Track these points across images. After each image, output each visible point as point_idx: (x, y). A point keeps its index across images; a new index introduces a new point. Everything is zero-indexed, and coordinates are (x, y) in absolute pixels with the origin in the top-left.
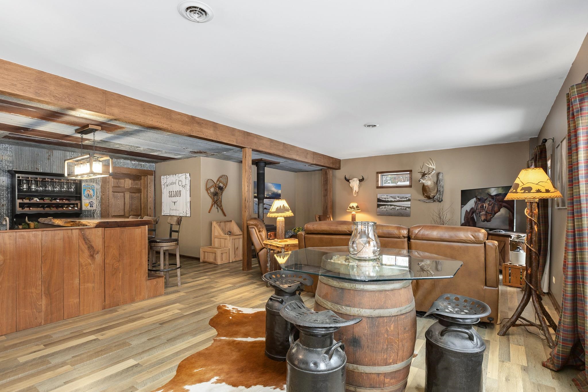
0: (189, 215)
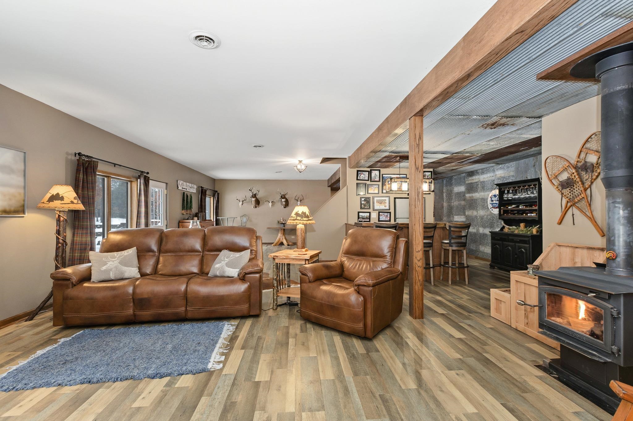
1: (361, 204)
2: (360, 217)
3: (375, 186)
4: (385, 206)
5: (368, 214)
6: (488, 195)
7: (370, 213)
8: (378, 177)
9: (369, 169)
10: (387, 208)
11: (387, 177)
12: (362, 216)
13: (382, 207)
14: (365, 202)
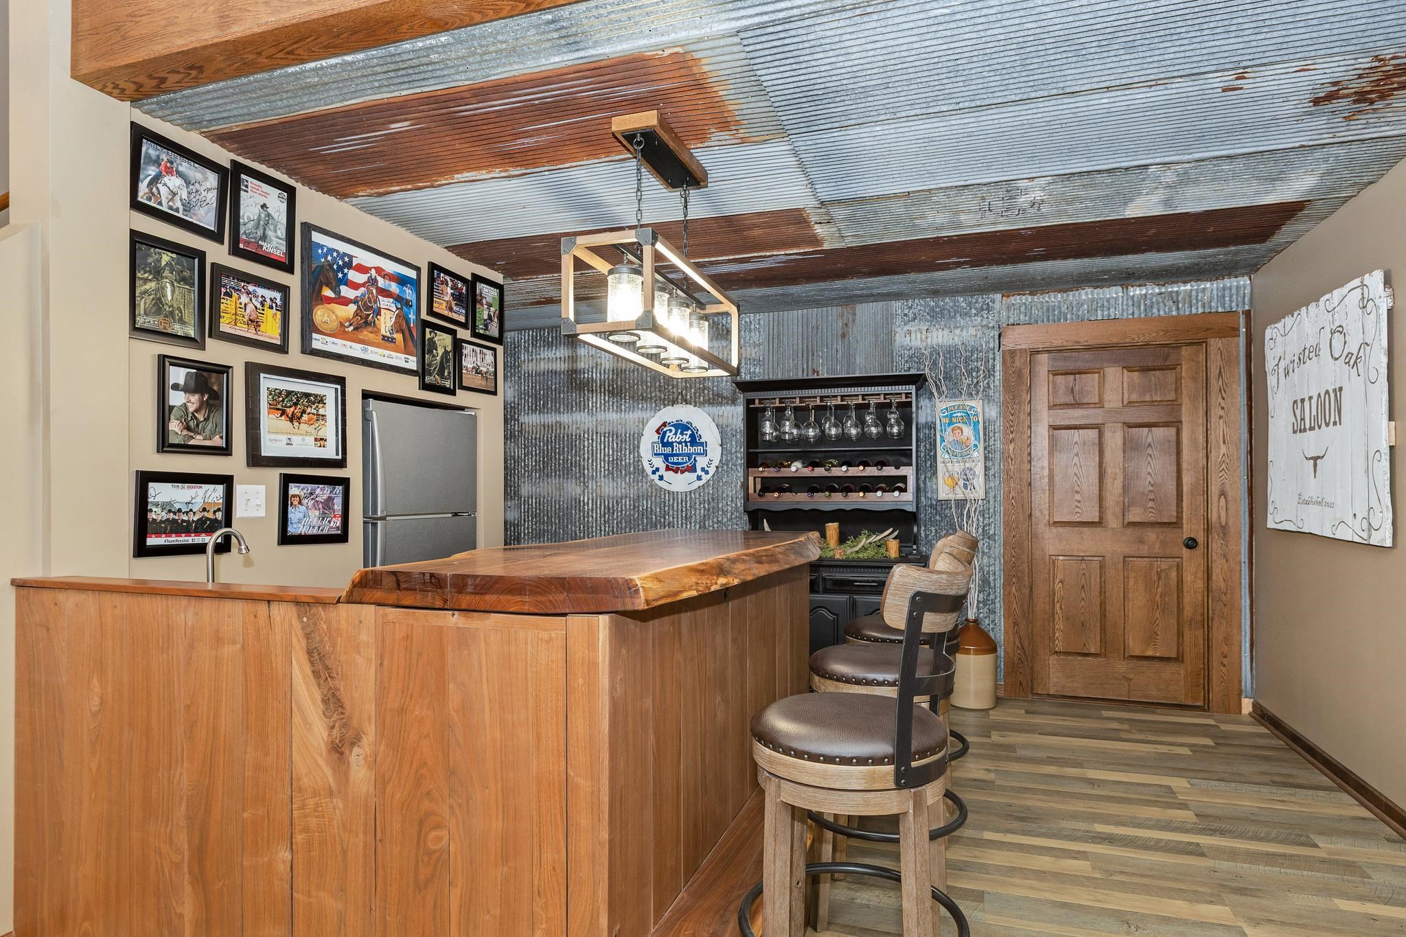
0: (1383, 537)
1: (164, 411)
2: (156, 514)
3: (261, 291)
4: (321, 441)
5: (216, 493)
6: (644, 423)
7: (227, 481)
8: (282, 232)
9: (223, 156)
10: (330, 452)
11: (331, 251)
12: (167, 506)
13: (303, 446)
14: (195, 398)
